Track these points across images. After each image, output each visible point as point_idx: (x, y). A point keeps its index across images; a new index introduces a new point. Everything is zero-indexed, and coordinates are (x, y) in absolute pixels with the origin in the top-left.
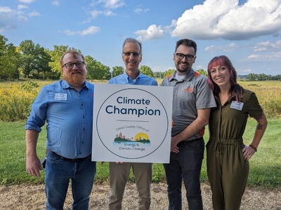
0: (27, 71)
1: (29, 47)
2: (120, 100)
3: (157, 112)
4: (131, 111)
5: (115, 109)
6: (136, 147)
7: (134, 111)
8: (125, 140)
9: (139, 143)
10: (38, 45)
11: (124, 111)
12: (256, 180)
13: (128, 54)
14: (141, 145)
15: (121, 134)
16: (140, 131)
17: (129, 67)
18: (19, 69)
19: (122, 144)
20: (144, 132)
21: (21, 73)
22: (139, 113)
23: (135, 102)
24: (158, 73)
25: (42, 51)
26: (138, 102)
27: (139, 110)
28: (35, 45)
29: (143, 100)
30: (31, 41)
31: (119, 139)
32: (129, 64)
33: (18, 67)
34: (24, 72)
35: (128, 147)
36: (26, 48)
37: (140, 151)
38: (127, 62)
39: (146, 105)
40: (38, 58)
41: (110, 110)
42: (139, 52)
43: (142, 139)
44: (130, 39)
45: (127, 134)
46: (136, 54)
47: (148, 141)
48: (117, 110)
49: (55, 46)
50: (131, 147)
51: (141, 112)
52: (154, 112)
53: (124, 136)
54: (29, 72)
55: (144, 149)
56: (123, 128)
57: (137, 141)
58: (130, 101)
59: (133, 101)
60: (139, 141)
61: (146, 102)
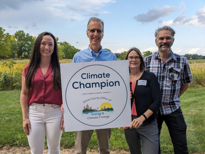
2: (84, 76)
3: (117, 83)
4: (94, 85)
5: (80, 85)
6: (102, 115)
7: (97, 84)
8: (91, 111)
9: (104, 112)
10: (28, 34)
11: (88, 85)
14: (106, 113)
15: (87, 106)
16: (104, 101)
17: (93, 42)
18: (15, 52)
19: (90, 114)
20: (108, 101)
21: (16, 55)
22: (102, 86)
23: (98, 76)
25: (30, 39)
26: (100, 76)
27: (101, 83)
28: (26, 34)
29: (104, 74)
30: (23, 31)
31: (86, 111)
33: (13, 50)
34: (18, 54)
35: (94, 116)
36: (19, 36)
37: (105, 118)
39: (107, 78)
40: (28, 44)
41: (76, 85)
42: (101, 29)
43: (106, 108)
45: (93, 105)
46: (100, 31)
47: (112, 109)
48: (82, 85)
50: (97, 116)
51: (103, 84)
52: (114, 84)
53: (91, 107)
54: (21, 54)
55: (109, 117)
56: (89, 100)
57: (102, 110)
58: (93, 76)
59: (95, 76)
60: (104, 110)
61: (106, 76)
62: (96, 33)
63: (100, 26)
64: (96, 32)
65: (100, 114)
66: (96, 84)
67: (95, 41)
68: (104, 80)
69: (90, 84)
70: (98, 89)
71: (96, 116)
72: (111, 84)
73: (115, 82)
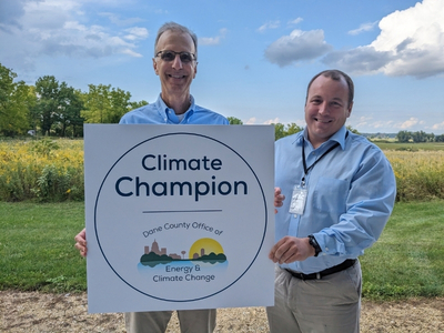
2: (151, 163)
3: (241, 187)
4: (177, 188)
5: (138, 185)
6: (194, 273)
7: (186, 188)
8: (165, 259)
9: (200, 263)
11: (160, 189)
13: (168, 56)
14: (207, 268)
15: (155, 244)
16: (203, 234)
19: (160, 269)
20: (211, 235)
22: (197, 192)
23: (188, 165)
26: (194, 165)
27: (197, 185)
29: (205, 160)
31: (152, 258)
32: (171, 79)
35: (173, 274)
37: (203, 281)
38: (166, 74)
39: (212, 172)
41: (126, 187)
43: (207, 253)
45: (170, 244)
46: (186, 58)
47: (222, 258)
48: (143, 188)
50: (181, 274)
51: (202, 188)
52: (233, 188)
53: (164, 250)
55: (212, 277)
56: (160, 229)
57: (196, 258)
58: (174, 164)
59: (181, 164)
60: (199, 259)
61: (212, 164)
62: (176, 62)
64: (177, 59)
65: (188, 269)
66: (181, 185)
68: (204, 175)
69: (165, 185)
70: (187, 200)
71: (179, 274)
72: (225, 188)
73: (236, 184)
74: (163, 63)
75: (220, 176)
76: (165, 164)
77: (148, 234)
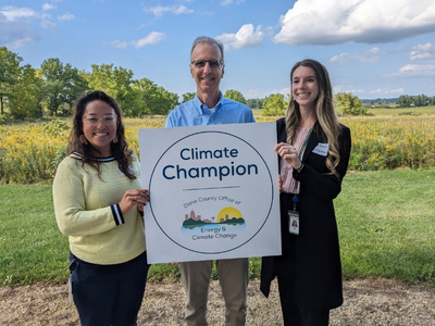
0: (54, 106)
1: (54, 69)
2: (187, 154)
3: (253, 169)
4: (206, 172)
5: (178, 171)
6: (222, 233)
7: (212, 171)
8: (200, 223)
9: (226, 225)
10: (68, 65)
11: (194, 173)
12: (419, 272)
14: (230, 228)
15: (193, 213)
16: (226, 204)
17: (203, 87)
18: (42, 103)
19: (197, 231)
20: (233, 205)
21: (46, 110)
22: (221, 174)
23: (213, 154)
24: (254, 101)
25: (74, 75)
26: (218, 153)
27: (221, 169)
28: (64, 65)
29: (226, 150)
30: (57, 60)
31: (190, 223)
32: (203, 81)
33: (40, 99)
34: (49, 108)
35: (206, 234)
36: (50, 70)
37: (228, 238)
38: (199, 77)
39: (231, 159)
40: (69, 85)
41: (171, 172)
42: (219, 60)
43: (230, 218)
44: (204, 38)
45: (203, 212)
46: (214, 64)
47: (241, 221)
48: (182, 173)
49: (93, 66)
50: (212, 233)
51: (225, 171)
52: (247, 169)
53: (199, 216)
54: (56, 107)
55: (235, 235)
56: (195, 202)
57: (222, 222)
58: (203, 154)
59: (209, 154)
60: (225, 223)
61: (231, 153)
62: (206, 68)
63: (215, 53)
64: (207, 66)
65: (217, 230)
66: (209, 170)
67: (206, 84)
68: (225, 161)
69: (197, 170)
70: (214, 180)
72: (241, 170)
73: (249, 167)
74: (197, 70)
75: (238, 161)
76: (196, 155)
77: (186, 205)
